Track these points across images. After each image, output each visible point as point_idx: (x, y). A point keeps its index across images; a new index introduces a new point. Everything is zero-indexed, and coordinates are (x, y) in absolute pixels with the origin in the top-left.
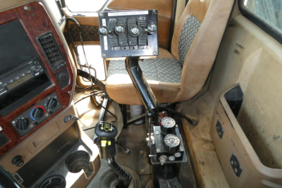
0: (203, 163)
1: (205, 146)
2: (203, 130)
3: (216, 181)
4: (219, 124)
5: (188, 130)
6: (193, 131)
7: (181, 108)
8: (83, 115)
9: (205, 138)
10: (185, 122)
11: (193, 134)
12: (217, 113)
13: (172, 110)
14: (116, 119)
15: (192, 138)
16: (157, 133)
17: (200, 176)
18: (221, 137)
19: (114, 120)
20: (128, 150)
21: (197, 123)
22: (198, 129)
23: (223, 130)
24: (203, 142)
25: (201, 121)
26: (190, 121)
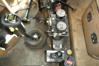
0: (75, 31)
1: (77, 23)
2: (78, 15)
3: (79, 40)
4: (90, 14)
5: (71, 14)
6: (73, 14)
7: (69, 1)
8: (20, 2)
9: (78, 18)
10: (70, 9)
11: (73, 16)
12: (91, 7)
13: (64, 3)
14: (36, 5)
15: (72, 18)
16: (53, 19)
17: (72, 36)
18: (89, 21)
19: (35, 5)
20: (41, 21)
21: (76, 10)
22: (76, 14)
23: (92, 18)
24: (77, 21)
25: (78, 9)
26: (72, 9)
